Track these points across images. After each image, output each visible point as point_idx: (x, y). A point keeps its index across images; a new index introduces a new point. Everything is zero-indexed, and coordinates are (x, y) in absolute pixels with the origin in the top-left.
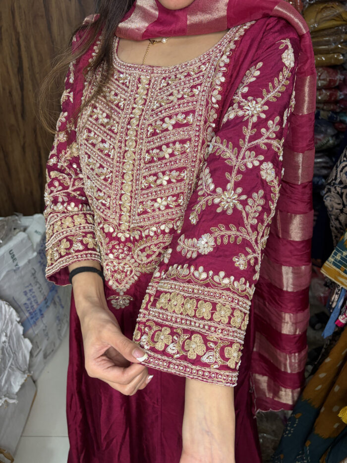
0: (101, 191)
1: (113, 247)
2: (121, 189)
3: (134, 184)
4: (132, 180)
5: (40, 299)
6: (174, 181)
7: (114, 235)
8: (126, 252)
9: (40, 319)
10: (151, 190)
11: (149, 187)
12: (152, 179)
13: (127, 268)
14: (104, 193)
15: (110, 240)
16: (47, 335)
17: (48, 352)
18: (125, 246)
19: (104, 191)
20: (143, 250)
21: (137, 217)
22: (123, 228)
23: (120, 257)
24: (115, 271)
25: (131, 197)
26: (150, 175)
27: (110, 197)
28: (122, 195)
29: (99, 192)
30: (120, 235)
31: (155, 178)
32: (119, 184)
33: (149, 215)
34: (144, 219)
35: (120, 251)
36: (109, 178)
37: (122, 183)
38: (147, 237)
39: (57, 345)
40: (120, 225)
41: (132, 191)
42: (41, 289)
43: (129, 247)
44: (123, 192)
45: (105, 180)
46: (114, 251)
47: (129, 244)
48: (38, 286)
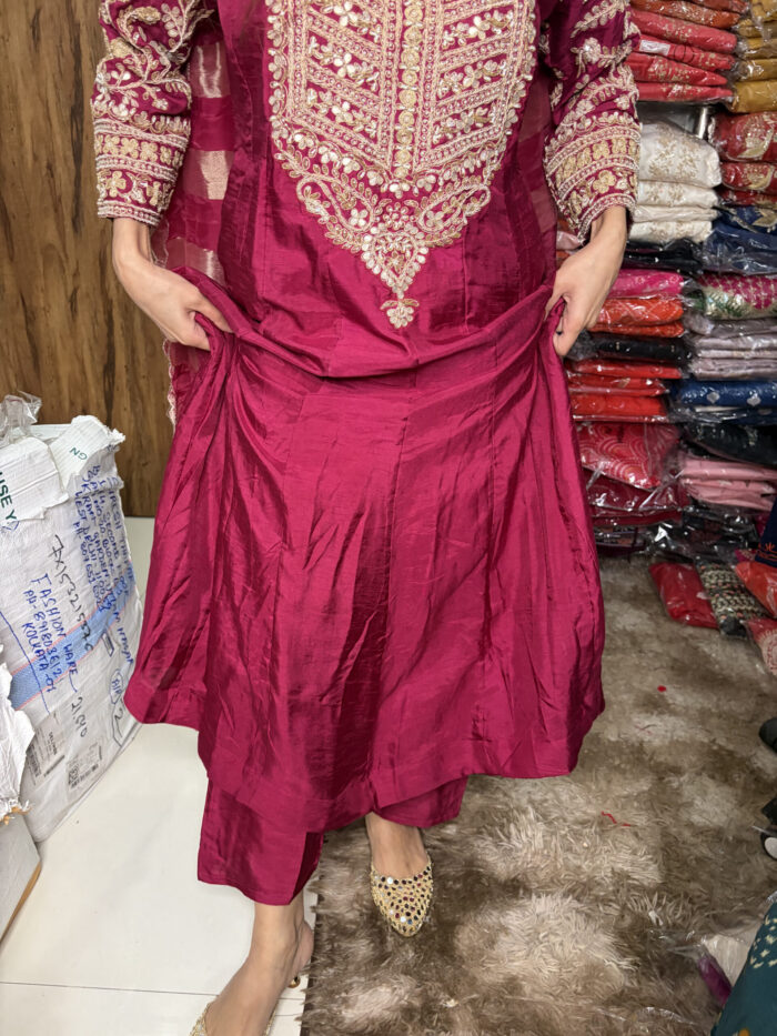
0: (357, 109)
1: (385, 211)
2: (398, 101)
3: (422, 90)
4: (417, 83)
5: (71, 623)
6: (488, 79)
7: (383, 189)
8: (405, 217)
9: (66, 674)
10: (455, 98)
11: (451, 93)
12: (456, 77)
13: (405, 247)
14: (365, 113)
15: (380, 199)
16: (81, 721)
17: (82, 771)
18: (403, 205)
19: (365, 107)
20: (437, 209)
21: (430, 151)
22: (400, 173)
23: (396, 228)
24: (389, 254)
25: (416, 116)
26: (451, 72)
27: (376, 119)
28: (399, 112)
29: (353, 112)
30: (393, 188)
31: (460, 76)
32: (393, 93)
33: (449, 145)
34: (442, 152)
35: (395, 216)
36: (373, 82)
37: (399, 90)
38: (446, 183)
39: (108, 754)
40: (393, 169)
41: (417, 104)
42: (73, 597)
43: (410, 208)
44: (401, 108)
45: (366, 86)
46: (386, 217)
47: (410, 203)
48: (66, 584)
